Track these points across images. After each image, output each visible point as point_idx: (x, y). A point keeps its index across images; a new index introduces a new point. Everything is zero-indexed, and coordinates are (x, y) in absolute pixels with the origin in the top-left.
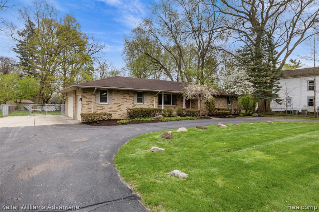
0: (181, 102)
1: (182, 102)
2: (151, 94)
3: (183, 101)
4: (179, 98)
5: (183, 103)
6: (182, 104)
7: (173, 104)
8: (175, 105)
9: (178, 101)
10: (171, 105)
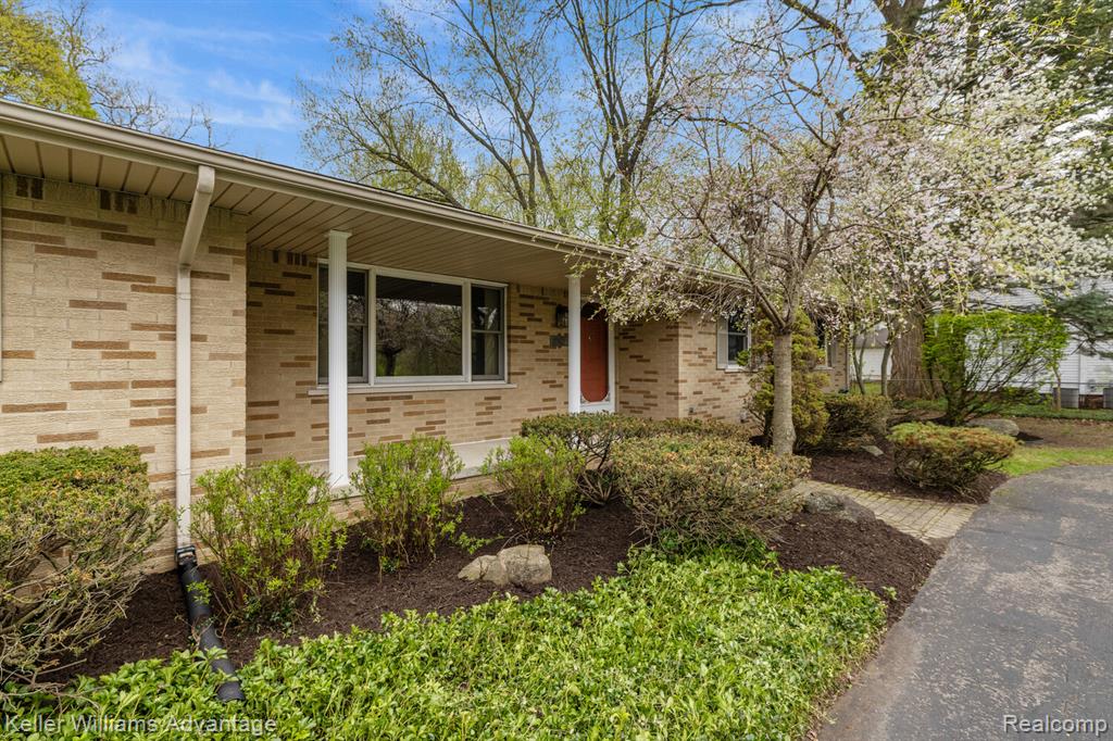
0: (545, 349)
1: (556, 353)
2: (113, 234)
3: (561, 341)
4: (531, 317)
5: (564, 363)
6: (553, 368)
7: (478, 369)
8: (497, 372)
9: (524, 340)
10: (466, 379)
